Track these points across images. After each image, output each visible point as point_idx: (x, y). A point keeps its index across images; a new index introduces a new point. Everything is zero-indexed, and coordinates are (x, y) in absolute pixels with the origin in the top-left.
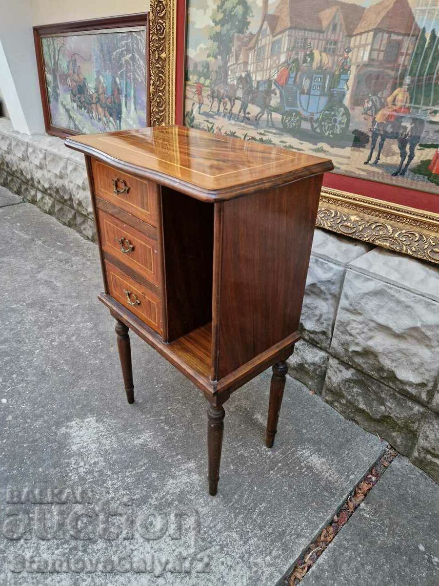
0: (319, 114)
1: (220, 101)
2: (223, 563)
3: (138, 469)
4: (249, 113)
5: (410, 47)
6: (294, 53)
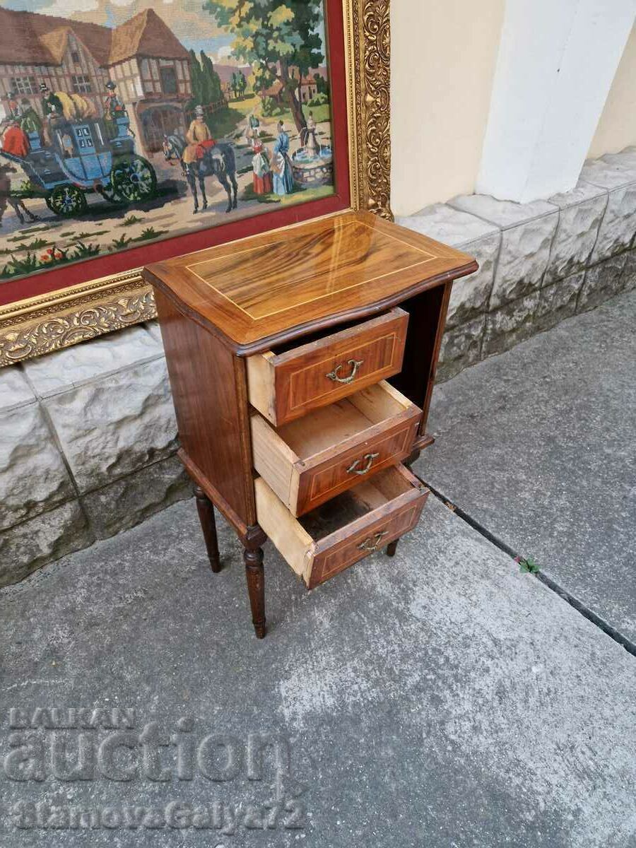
0: (108, 178)
5: (187, 72)
6: (20, 101)
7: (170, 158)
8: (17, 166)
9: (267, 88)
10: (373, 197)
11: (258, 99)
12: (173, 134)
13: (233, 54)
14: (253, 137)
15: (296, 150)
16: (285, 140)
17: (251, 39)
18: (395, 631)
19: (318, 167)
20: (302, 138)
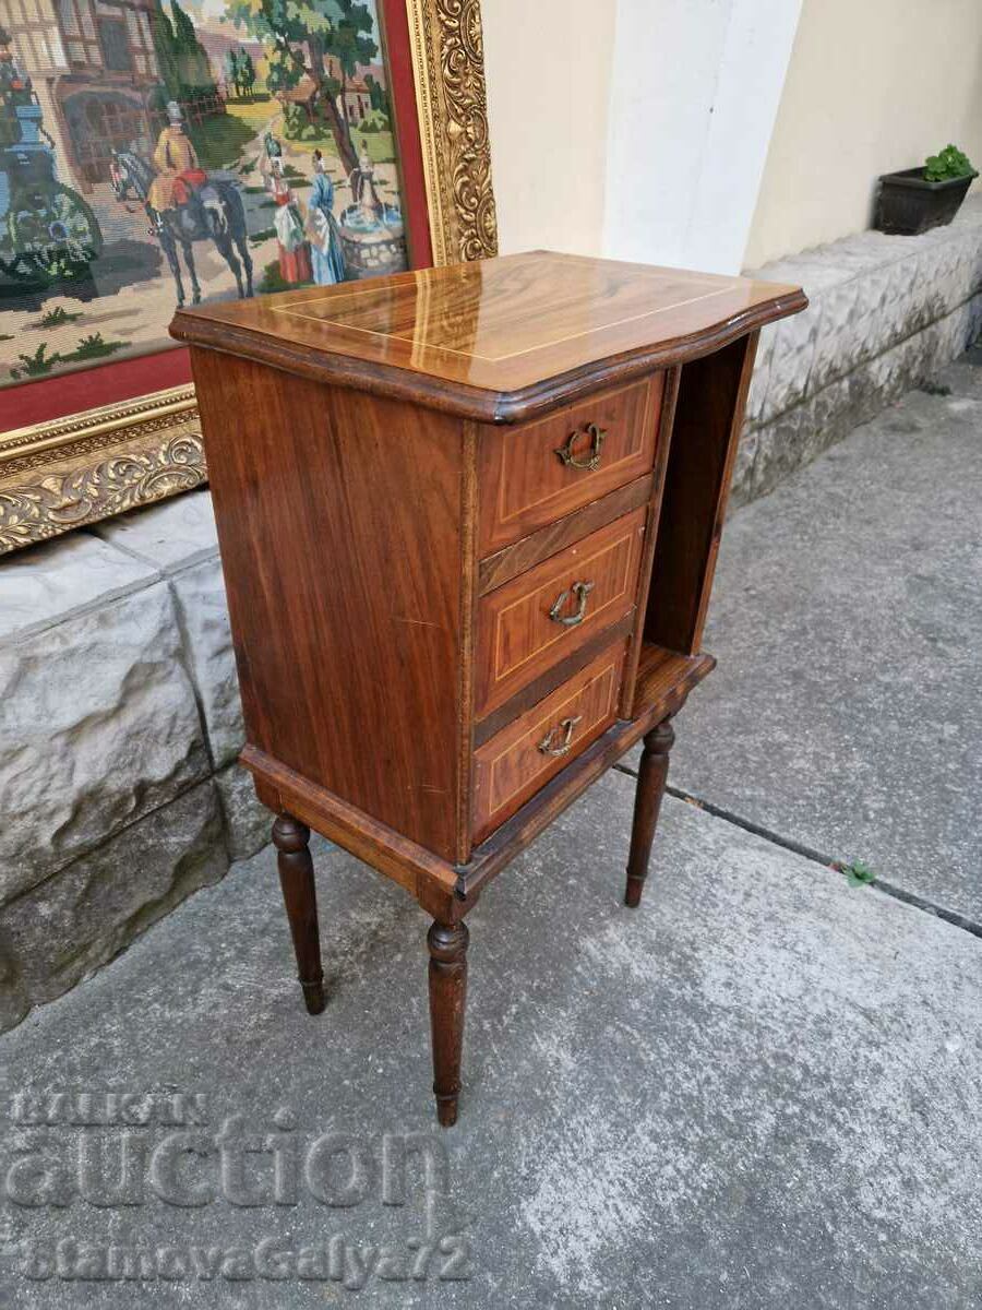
0: (3, 223)
5: (148, 36)
7: (124, 197)
9: (290, 86)
11: (275, 105)
12: (127, 151)
13: (229, 15)
14: (272, 174)
15: (346, 207)
16: (326, 188)
18: (695, 1041)
19: (384, 242)
20: (354, 186)
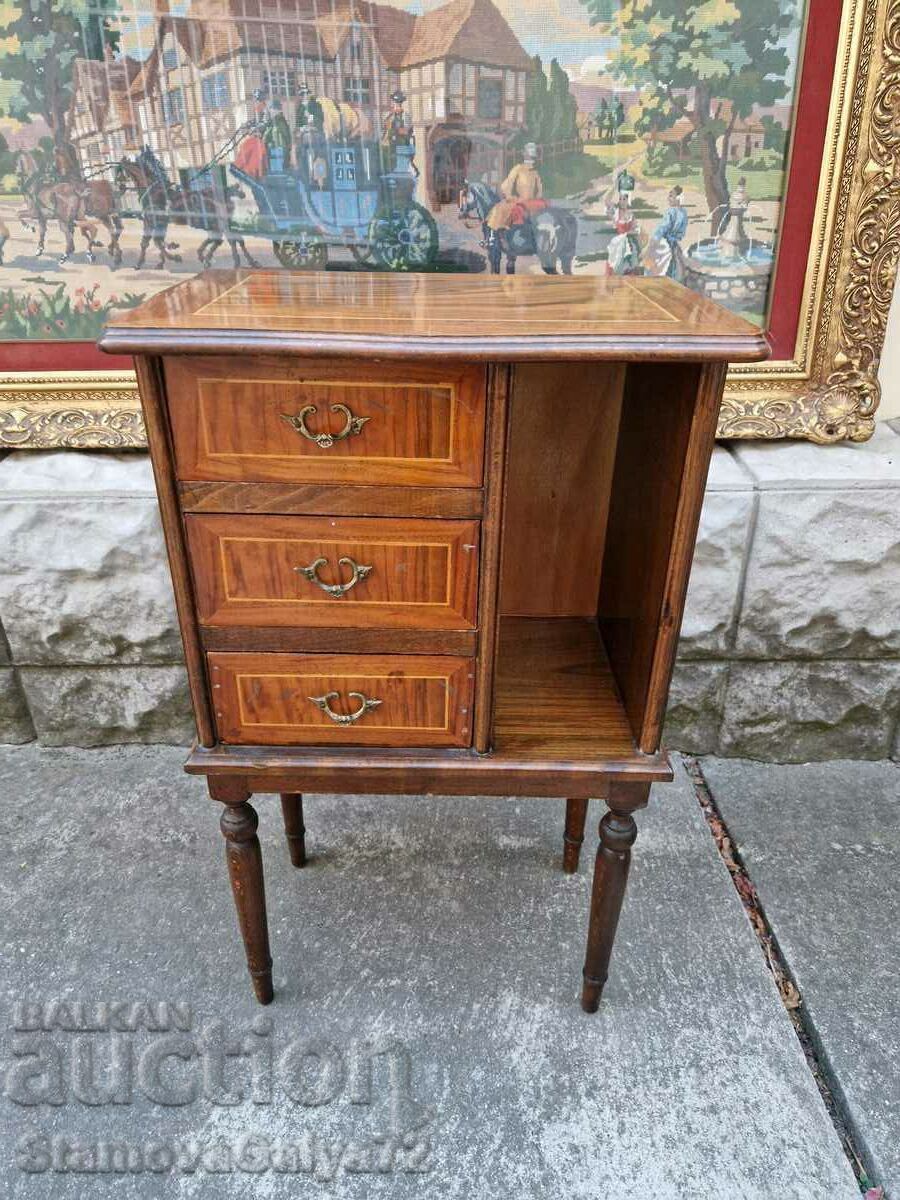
0: (366, 228)
1: (71, 229)
2: (723, 1084)
3: (440, 1094)
4: (174, 246)
6: (269, 103)
8: (247, 190)
9: (661, 128)
10: (847, 351)
11: (640, 145)
13: (610, 69)
14: (618, 206)
15: (699, 240)
16: (679, 220)
17: (648, 48)
19: (738, 278)
